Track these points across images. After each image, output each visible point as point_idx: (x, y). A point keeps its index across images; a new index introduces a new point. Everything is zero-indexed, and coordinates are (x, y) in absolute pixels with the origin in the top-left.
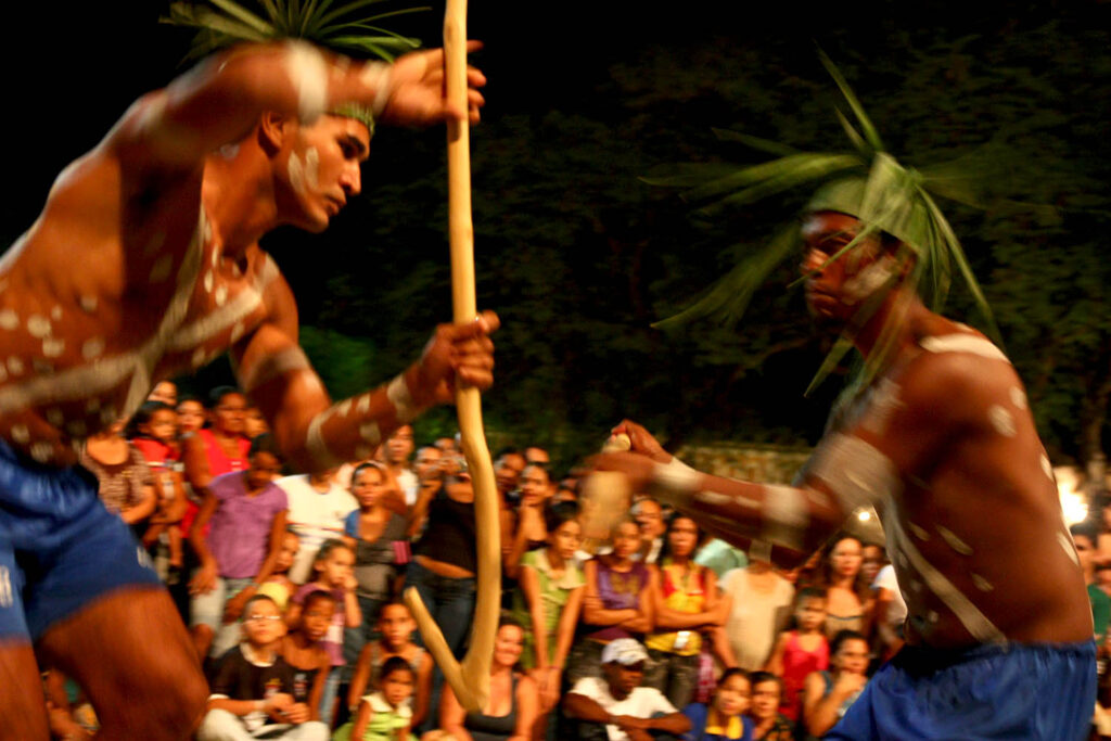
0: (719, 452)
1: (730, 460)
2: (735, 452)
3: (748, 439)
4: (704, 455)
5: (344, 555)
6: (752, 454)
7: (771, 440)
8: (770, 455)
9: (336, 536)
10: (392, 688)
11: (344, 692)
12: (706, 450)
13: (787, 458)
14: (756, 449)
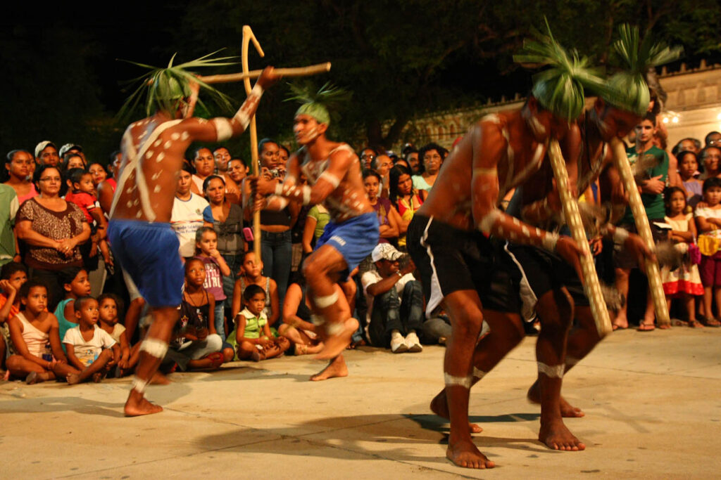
0: (430, 120)
1: (436, 123)
2: (439, 118)
3: (446, 108)
4: (421, 124)
5: (210, 235)
6: (449, 117)
7: (458, 106)
8: (460, 114)
9: (201, 224)
10: (256, 304)
11: (229, 312)
12: (422, 121)
13: (470, 114)
14: (452, 113)
